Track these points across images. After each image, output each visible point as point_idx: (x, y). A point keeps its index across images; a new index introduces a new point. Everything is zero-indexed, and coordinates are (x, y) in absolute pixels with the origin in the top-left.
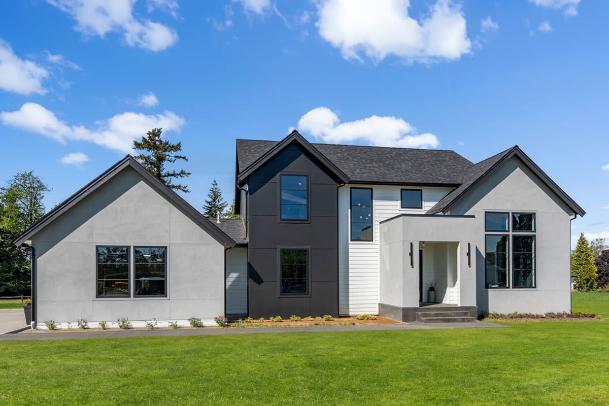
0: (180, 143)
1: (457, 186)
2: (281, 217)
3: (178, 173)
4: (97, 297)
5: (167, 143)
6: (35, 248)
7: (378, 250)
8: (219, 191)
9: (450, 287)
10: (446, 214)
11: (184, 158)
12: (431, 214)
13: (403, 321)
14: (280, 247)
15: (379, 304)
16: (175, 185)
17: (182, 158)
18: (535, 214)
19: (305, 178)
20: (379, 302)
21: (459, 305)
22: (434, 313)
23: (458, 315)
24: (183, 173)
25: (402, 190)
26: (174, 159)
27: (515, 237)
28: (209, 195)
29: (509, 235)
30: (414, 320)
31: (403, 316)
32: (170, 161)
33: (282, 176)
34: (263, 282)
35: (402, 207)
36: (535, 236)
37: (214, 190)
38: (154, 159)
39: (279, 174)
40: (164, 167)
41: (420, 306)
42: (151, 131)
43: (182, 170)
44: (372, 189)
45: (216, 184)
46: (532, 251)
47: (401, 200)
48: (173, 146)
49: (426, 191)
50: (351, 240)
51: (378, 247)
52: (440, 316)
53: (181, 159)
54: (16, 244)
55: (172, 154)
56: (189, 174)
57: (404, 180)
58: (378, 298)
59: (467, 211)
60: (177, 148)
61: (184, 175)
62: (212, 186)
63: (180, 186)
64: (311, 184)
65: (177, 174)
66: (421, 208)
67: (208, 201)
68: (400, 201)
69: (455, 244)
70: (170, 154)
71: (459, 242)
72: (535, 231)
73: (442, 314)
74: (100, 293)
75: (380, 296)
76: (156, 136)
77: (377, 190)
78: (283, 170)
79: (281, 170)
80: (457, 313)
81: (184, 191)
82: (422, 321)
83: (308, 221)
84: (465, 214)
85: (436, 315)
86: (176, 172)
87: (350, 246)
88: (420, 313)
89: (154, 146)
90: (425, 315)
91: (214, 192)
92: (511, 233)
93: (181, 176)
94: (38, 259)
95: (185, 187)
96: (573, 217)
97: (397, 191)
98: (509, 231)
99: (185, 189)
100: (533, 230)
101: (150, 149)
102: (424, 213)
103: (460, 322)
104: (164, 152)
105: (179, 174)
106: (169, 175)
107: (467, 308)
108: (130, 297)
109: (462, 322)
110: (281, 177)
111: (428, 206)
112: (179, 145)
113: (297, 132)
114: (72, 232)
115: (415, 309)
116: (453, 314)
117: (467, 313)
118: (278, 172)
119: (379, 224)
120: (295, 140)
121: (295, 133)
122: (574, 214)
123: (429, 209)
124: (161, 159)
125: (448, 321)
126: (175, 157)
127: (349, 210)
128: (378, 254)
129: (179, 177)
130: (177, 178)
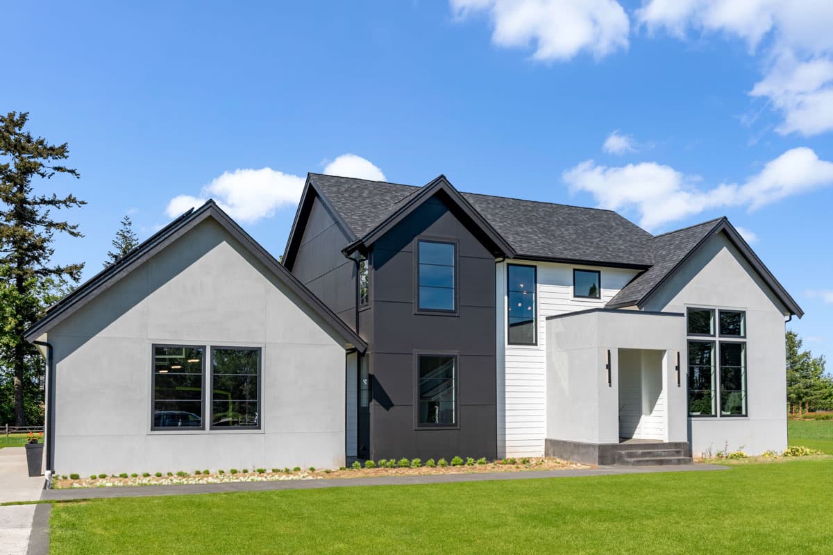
0: (67, 143)
1: (646, 268)
2: (418, 306)
3: (63, 199)
4: (152, 430)
5: (41, 143)
6: (52, 345)
7: (544, 359)
8: (135, 238)
9: (646, 415)
10: (643, 310)
11: (72, 172)
12: (613, 308)
13: (599, 464)
14: (417, 352)
15: (546, 440)
16: (55, 221)
17: (69, 171)
18: (744, 312)
19: (452, 247)
20: (545, 436)
21: (666, 441)
22: (640, 451)
23: (670, 454)
24: (71, 200)
25: (574, 270)
26: (50, 171)
27: (723, 345)
28: (114, 243)
29: (714, 342)
30: (613, 462)
31: (600, 457)
32: (43, 175)
33: (421, 243)
34: (392, 405)
35: (575, 296)
36: (745, 343)
37: (125, 234)
38: (15, 170)
39: (416, 239)
40: (31, 185)
41: (620, 442)
42: (6, 116)
43: (71, 196)
44: (535, 267)
45: (130, 224)
46: (740, 365)
47: (574, 285)
48: (52, 149)
49: (606, 274)
50: (509, 343)
51: (544, 353)
52: (648, 457)
53: (66, 173)
54: (27, 339)
55: (49, 163)
56: (83, 203)
57: (577, 256)
58: (545, 430)
59: (664, 306)
60: (60, 152)
61: (72, 204)
62: (122, 227)
63: (66, 225)
64: (460, 256)
65: (60, 202)
66: (599, 298)
67: (115, 254)
68: (572, 287)
69: (660, 353)
70: (44, 162)
71: (665, 351)
72: (745, 337)
73: (650, 453)
74: (159, 422)
75: (548, 428)
76: (16, 125)
77: (543, 269)
78: (422, 234)
79: (419, 233)
80: (668, 451)
81: (72, 233)
82: (628, 463)
83: (455, 313)
84: (663, 311)
85: (644, 455)
86: (58, 198)
87: (507, 352)
88: (623, 452)
89: (15, 146)
90: (630, 455)
91: (125, 237)
92: (718, 339)
93: (67, 206)
94: (57, 365)
95: (74, 227)
96: (787, 318)
97: (567, 271)
98: (714, 336)
99: (73, 230)
100: (742, 334)
101: (8, 150)
102: (602, 306)
103: (675, 464)
104: (33, 157)
105: (65, 202)
106: (43, 201)
107: (677, 445)
108: (204, 429)
109: (677, 464)
110: (418, 244)
111: (608, 295)
112: (63, 147)
113: (445, 178)
114: (114, 320)
115: (614, 446)
116: (663, 454)
117: (679, 451)
118: (414, 236)
119: (545, 319)
120: (441, 190)
121: (442, 179)
122: (789, 314)
123: (608, 300)
124: (27, 170)
125: (661, 462)
126: (55, 168)
127: (506, 298)
128: (544, 365)
129: (63, 206)
130: (59, 208)
